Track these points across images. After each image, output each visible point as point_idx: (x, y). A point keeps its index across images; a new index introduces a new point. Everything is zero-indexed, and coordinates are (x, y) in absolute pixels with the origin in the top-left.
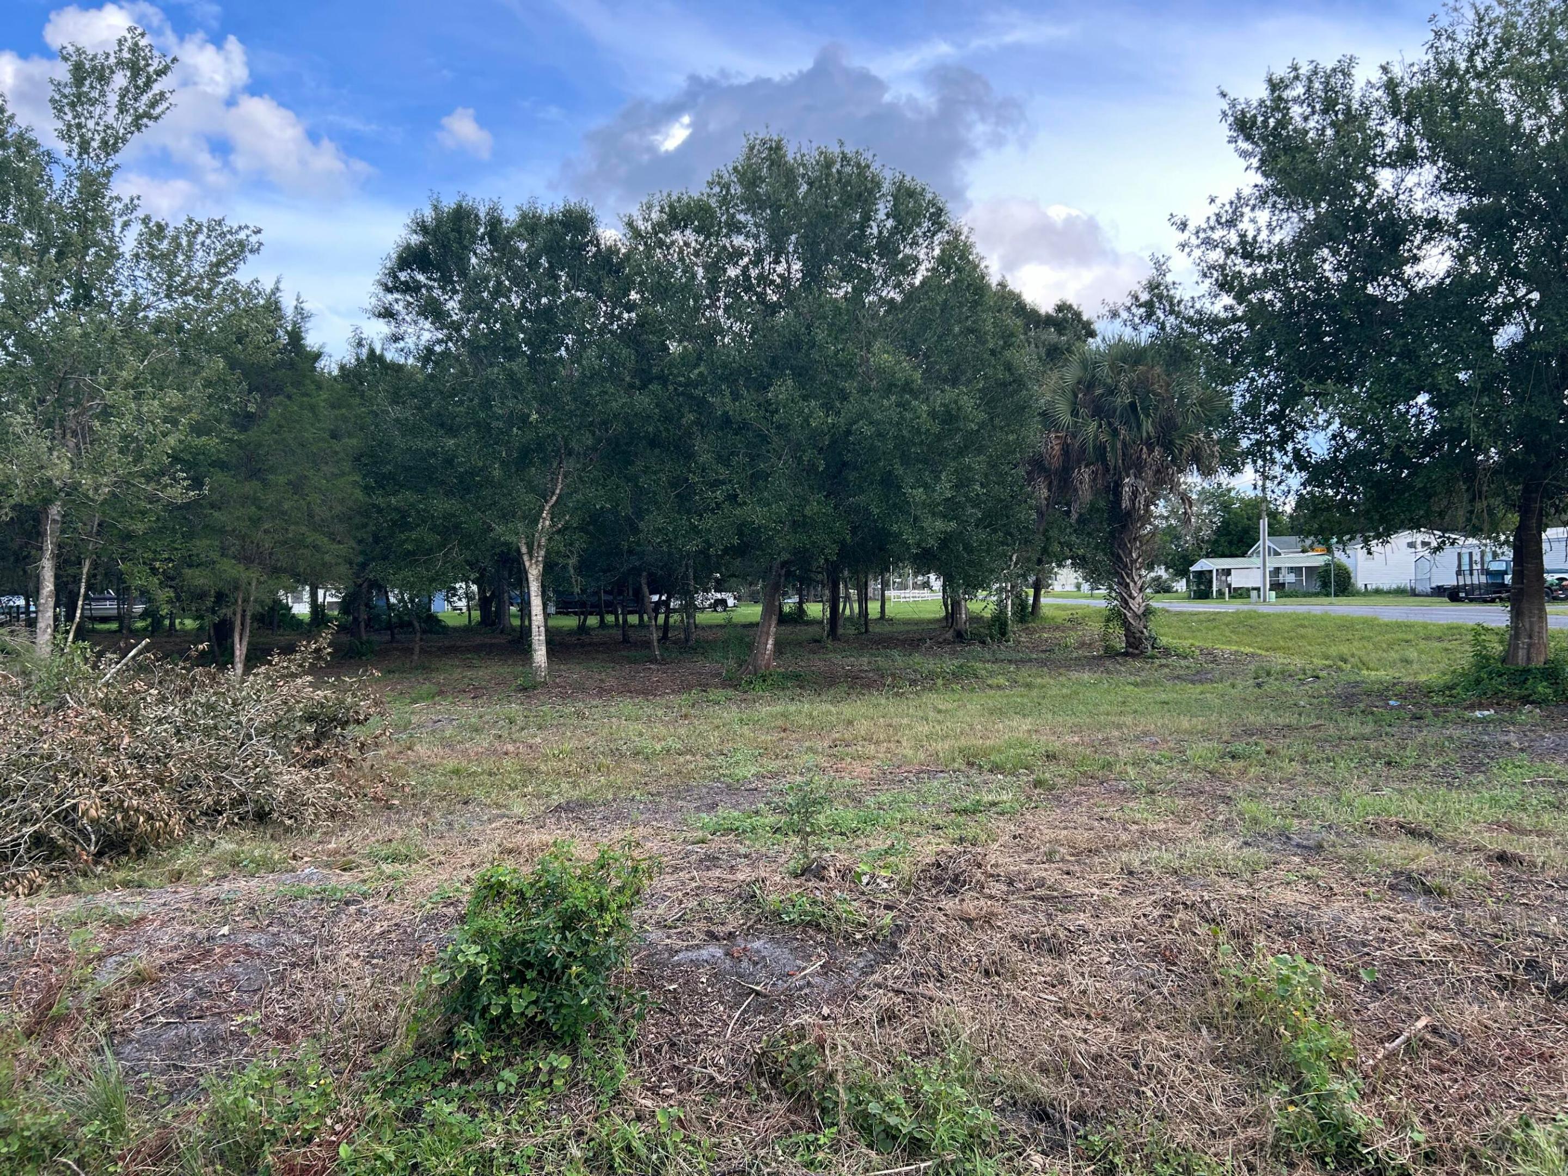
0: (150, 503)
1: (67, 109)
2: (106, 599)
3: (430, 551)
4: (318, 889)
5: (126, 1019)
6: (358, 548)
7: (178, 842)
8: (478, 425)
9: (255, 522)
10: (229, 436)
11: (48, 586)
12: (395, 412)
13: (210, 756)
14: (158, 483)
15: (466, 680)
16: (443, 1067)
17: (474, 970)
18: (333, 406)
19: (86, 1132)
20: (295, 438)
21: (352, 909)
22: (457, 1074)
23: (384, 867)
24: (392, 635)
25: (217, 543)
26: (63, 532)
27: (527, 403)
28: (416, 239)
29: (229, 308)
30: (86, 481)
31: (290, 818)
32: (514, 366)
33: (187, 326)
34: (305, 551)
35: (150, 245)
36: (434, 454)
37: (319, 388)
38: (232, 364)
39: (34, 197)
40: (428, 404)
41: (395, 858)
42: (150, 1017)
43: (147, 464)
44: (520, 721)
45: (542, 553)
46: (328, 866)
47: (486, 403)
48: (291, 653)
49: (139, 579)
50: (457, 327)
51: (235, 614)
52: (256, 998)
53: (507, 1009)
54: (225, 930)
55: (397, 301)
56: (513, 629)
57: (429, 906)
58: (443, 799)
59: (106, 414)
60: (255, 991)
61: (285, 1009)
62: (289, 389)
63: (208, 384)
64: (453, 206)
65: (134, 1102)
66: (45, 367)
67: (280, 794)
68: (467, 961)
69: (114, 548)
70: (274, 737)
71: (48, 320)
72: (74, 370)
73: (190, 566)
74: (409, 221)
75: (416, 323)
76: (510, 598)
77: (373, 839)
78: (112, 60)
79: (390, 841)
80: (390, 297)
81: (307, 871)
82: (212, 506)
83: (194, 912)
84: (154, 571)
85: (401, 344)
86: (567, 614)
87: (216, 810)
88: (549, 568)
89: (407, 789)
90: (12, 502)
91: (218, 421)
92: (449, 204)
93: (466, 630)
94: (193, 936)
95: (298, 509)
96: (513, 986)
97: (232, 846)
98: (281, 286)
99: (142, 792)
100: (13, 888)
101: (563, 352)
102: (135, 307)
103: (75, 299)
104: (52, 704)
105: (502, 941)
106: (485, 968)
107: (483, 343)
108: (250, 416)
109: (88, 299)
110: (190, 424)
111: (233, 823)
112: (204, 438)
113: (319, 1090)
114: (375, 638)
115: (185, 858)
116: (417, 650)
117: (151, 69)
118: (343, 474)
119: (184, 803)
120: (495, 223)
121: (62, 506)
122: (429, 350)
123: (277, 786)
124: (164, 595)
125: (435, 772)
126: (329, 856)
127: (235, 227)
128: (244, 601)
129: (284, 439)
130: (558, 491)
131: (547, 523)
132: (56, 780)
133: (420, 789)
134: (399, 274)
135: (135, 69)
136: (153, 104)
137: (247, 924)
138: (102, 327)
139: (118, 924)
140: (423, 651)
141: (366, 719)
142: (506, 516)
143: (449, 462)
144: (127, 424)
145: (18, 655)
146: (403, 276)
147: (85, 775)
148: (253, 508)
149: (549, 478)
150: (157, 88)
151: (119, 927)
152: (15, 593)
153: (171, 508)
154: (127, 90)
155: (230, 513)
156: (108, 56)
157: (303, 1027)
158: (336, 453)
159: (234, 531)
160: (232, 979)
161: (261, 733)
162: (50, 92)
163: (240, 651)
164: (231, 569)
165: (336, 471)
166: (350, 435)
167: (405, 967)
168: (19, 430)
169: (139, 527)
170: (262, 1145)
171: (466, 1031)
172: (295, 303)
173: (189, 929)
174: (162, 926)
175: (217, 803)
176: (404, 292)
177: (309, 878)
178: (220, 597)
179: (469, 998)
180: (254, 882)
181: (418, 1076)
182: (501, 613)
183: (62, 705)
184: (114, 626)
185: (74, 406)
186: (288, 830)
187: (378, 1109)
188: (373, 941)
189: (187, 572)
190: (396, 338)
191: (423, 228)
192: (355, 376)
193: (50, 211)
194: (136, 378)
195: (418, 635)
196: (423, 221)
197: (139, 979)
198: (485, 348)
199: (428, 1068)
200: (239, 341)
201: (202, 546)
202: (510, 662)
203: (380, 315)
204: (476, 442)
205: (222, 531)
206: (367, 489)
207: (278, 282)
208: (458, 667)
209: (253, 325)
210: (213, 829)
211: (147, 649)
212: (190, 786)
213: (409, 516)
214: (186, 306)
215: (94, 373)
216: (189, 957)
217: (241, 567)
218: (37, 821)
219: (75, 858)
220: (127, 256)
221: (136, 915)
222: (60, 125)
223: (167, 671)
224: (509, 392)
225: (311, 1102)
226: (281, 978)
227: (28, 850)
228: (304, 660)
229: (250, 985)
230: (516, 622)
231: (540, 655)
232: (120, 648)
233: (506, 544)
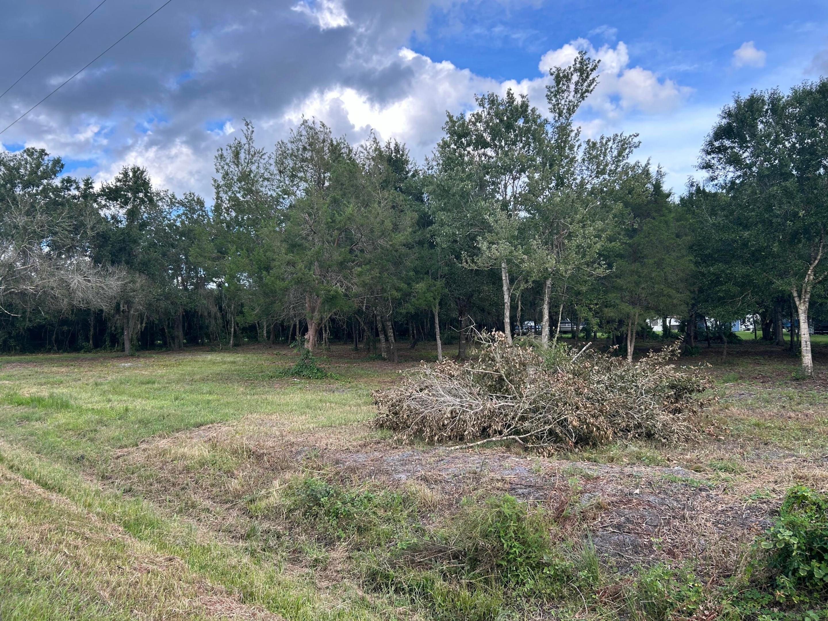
0: (589, 277)
1: (553, 98)
2: (566, 323)
3: (733, 297)
4: (684, 479)
5: (595, 525)
6: (692, 296)
7: (610, 443)
8: (763, 222)
9: (637, 284)
10: (625, 241)
11: (546, 317)
12: (711, 220)
13: (623, 402)
14: (592, 267)
15: (756, 372)
16: (768, 598)
17: (788, 545)
18: (678, 220)
19: (583, 574)
20: (657, 240)
21: (704, 494)
22: (777, 604)
23: (720, 473)
24: (709, 344)
25: (619, 295)
26: (552, 292)
27: (797, 205)
28: (724, 122)
29: (624, 178)
30: (562, 268)
31: (664, 439)
32: (788, 184)
33: (605, 189)
34: (663, 298)
35: (589, 153)
36: (735, 241)
37: (670, 212)
38: (626, 205)
39: (541, 141)
40: (732, 213)
41: (726, 470)
42: (605, 527)
43: (588, 258)
44: (796, 398)
45: (808, 296)
46: (687, 467)
47: (769, 208)
48: (659, 352)
49: (583, 313)
50: (750, 166)
51: (628, 331)
52: (656, 530)
53: (811, 575)
54: (637, 491)
55: (713, 158)
56: (785, 343)
57: (750, 501)
58: (751, 440)
59: (570, 236)
60: (655, 526)
61: (672, 539)
62: (654, 214)
63: (615, 216)
64: (748, 97)
65: (602, 567)
66: (545, 218)
67: (659, 425)
68: (784, 539)
69: (573, 299)
70: (654, 395)
71: (546, 196)
72: (556, 218)
73: (606, 307)
74: (720, 112)
75: (724, 168)
76: (783, 324)
77: (712, 457)
78: (572, 69)
79: (722, 459)
80: (709, 157)
81: (676, 468)
82: (617, 277)
83: (621, 479)
84: (590, 309)
85: (716, 182)
86: (823, 334)
87: (626, 429)
88: (812, 304)
89: (728, 432)
90: (533, 279)
91: (619, 234)
92: (745, 97)
93: (754, 342)
94: (622, 491)
95: (660, 276)
96: (814, 561)
97: (636, 449)
98: (650, 162)
99: (593, 416)
100: (542, 453)
101: (822, 171)
102: (582, 184)
103: (557, 185)
104: (552, 370)
105: (806, 532)
106: (796, 546)
107: (767, 173)
108: (635, 230)
109: (563, 184)
110: (607, 237)
111: (635, 437)
112: (613, 243)
113: (695, 589)
114: (699, 345)
115: (614, 452)
116: (725, 353)
117: (589, 69)
118: (683, 256)
119: (612, 423)
120: (775, 101)
121: (552, 280)
122: (733, 183)
123: (657, 421)
124: (595, 321)
125: (744, 424)
126: (688, 462)
127: (628, 136)
128: (632, 324)
129: (651, 240)
130: (819, 257)
131: (812, 277)
132: (557, 406)
133: (736, 432)
134: (715, 143)
135: (581, 71)
136: (589, 86)
137: (647, 490)
138: (568, 195)
139: (588, 478)
140: (728, 354)
141: (704, 390)
142: (781, 275)
143: (745, 245)
144: (579, 240)
145: (538, 347)
146: (717, 144)
147: (569, 405)
148: (636, 277)
149: (812, 249)
150: (591, 78)
151: (588, 480)
152: (530, 320)
153: (599, 278)
154: (578, 82)
155: (625, 280)
156: (570, 68)
157: (682, 552)
158: (679, 245)
159: (627, 289)
160: (642, 517)
161: (647, 392)
162: (546, 92)
163: (630, 349)
164: (626, 308)
165: (679, 255)
166: (686, 235)
167: (739, 534)
168: (535, 247)
169: (584, 289)
170: (666, 608)
171: (783, 580)
172: (657, 169)
173: (620, 487)
174: (607, 482)
175: (627, 426)
176: (718, 153)
177: (678, 472)
178: (621, 322)
179: (785, 561)
180: (649, 469)
181: (752, 598)
182: (776, 332)
183: (556, 371)
184: (570, 336)
185: (556, 234)
186: (663, 445)
187: (730, 610)
188: (717, 514)
189: (606, 310)
190: (712, 179)
191: (729, 114)
192: (689, 203)
193: (547, 146)
194: (583, 218)
195: (726, 344)
196: (729, 111)
197: (599, 507)
198: (768, 176)
199: (758, 595)
200: (630, 193)
201: (612, 297)
202: (785, 362)
203: (703, 168)
204: (763, 232)
205: (621, 289)
206: (697, 264)
207: (649, 160)
208: (751, 364)
209: (636, 184)
210: (626, 439)
211: (591, 347)
212: (614, 415)
213: (721, 277)
214: (605, 179)
215: (564, 218)
216: (621, 501)
217: (631, 307)
218: (551, 424)
219: (567, 443)
220: (580, 161)
221: (595, 475)
222: (551, 106)
223: (599, 358)
224: (784, 200)
225: (691, 594)
226: (668, 523)
227: (547, 437)
228: (666, 355)
229: (652, 522)
230: (788, 338)
231: (807, 359)
232: (578, 346)
233: (783, 292)
